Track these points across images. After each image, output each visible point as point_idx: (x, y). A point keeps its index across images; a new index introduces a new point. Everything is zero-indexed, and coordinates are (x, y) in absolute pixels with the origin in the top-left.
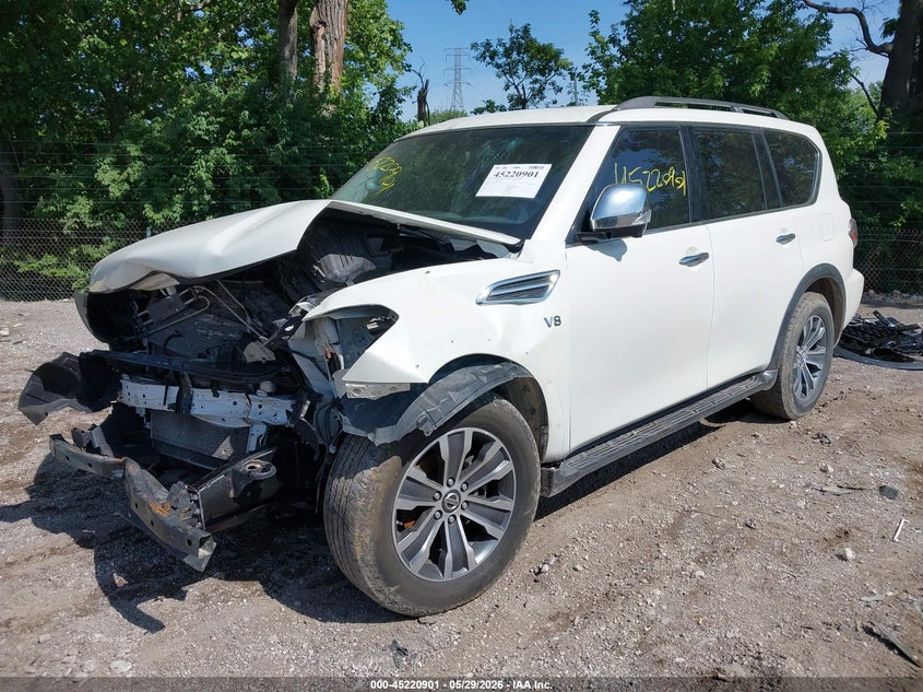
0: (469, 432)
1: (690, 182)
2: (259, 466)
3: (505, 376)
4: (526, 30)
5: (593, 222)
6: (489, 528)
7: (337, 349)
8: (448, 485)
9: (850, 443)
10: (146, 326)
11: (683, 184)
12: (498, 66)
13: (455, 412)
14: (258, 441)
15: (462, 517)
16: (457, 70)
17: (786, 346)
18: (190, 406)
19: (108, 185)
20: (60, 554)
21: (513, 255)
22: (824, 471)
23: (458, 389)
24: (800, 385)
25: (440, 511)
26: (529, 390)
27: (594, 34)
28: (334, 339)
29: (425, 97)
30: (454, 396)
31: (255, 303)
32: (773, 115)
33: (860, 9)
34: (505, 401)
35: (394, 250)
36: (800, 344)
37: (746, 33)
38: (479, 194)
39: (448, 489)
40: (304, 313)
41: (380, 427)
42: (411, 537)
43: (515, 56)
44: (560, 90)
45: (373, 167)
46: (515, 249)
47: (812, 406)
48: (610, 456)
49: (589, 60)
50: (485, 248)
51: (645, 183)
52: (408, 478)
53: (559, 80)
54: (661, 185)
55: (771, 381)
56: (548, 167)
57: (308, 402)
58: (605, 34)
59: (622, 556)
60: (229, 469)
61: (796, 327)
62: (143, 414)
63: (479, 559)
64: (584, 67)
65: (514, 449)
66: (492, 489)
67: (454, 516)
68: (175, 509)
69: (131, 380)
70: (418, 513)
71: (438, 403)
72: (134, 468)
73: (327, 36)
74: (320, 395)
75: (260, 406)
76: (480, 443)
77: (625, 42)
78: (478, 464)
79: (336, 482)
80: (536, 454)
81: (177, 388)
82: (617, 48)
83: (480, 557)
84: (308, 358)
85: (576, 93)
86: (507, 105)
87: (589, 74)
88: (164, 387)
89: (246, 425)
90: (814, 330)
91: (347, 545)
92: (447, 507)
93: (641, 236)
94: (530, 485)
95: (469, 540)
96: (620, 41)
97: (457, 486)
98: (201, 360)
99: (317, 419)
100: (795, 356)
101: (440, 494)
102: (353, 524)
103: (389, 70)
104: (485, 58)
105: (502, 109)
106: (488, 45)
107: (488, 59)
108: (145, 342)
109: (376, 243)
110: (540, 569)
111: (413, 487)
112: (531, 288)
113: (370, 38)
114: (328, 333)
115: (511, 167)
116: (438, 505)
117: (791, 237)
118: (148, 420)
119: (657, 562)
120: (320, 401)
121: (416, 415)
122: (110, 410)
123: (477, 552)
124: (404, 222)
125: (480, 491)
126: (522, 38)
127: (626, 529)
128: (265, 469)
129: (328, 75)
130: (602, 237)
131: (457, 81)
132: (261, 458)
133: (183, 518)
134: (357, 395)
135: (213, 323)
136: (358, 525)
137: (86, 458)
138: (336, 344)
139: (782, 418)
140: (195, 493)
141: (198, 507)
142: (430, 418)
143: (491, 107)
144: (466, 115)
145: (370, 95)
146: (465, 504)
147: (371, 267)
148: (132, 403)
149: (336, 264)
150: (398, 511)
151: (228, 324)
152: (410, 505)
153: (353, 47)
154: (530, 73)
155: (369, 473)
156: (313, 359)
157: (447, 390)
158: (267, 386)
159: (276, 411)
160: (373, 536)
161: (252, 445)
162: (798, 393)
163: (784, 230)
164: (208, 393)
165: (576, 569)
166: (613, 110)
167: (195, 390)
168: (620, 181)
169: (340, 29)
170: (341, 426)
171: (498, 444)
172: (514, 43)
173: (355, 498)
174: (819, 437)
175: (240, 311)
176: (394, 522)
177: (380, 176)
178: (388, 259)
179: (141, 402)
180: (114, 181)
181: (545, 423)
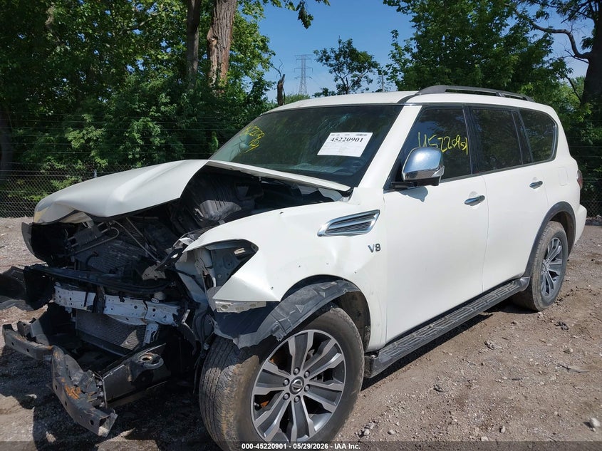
0: (311, 333)
1: (471, 146)
2: (150, 357)
3: (340, 291)
4: (350, 43)
5: (404, 175)
6: (325, 405)
7: (211, 272)
8: (295, 374)
9: (582, 330)
10: (74, 247)
11: (466, 146)
12: (331, 65)
13: (301, 321)
14: (152, 335)
15: (305, 397)
16: (303, 69)
17: (536, 259)
18: (103, 308)
19: (71, 141)
20: (6, 413)
21: (345, 198)
22: (567, 352)
23: (303, 302)
24: (545, 287)
25: (288, 394)
26: (356, 299)
27: (396, 45)
28: (208, 263)
29: (282, 86)
30: (300, 308)
31: (152, 235)
32: (524, 99)
33: (569, 30)
34: (339, 309)
35: (256, 196)
36: (545, 258)
37: (495, 45)
38: (320, 153)
39: (294, 377)
40: (185, 246)
41: (241, 334)
42: (265, 415)
43: (342, 59)
44: (371, 81)
45: (245, 133)
46: (347, 194)
47: (553, 301)
48: (414, 345)
49: (391, 62)
50: (324, 194)
51: (439, 147)
52: (264, 370)
53: (370, 75)
54: (451, 148)
55: (526, 285)
56: (369, 135)
57: (189, 311)
58: (402, 45)
59: (424, 422)
60: (128, 360)
61: (543, 245)
62: (70, 311)
63: (317, 427)
64: (387, 66)
65: (345, 345)
66: (328, 375)
67: (299, 397)
68: (84, 393)
69: (62, 287)
70: (271, 395)
71: (287, 314)
72: (59, 355)
73: (219, 46)
74: (198, 305)
75: (154, 310)
76: (319, 341)
77: (415, 50)
78: (317, 357)
79: (208, 373)
80: (362, 347)
81: (95, 294)
82: (410, 54)
83: (317, 426)
84: (190, 276)
85: (383, 83)
86: (336, 91)
87: (391, 70)
88: (85, 293)
89: (144, 324)
90: (554, 247)
91: (216, 422)
92: (293, 390)
93: (438, 185)
94: (357, 372)
95: (309, 413)
96: (412, 49)
97: (301, 374)
98: (111, 275)
99: (195, 325)
100: (542, 266)
101: (288, 380)
102: (221, 407)
103: (259, 68)
104: (322, 61)
105: (333, 94)
106: (325, 52)
107: (324, 61)
108: (73, 259)
109: (243, 190)
110: (363, 433)
111: (268, 378)
112: (358, 224)
113: (247, 47)
114: (205, 260)
115: (343, 135)
116: (287, 389)
117: (540, 183)
118: (74, 315)
119: (450, 427)
120: (198, 308)
121: (269, 325)
122: (45, 308)
123: (315, 422)
124: (264, 176)
125: (319, 377)
126: (347, 48)
127: (426, 399)
128: (155, 361)
129: (219, 70)
130: (410, 185)
131: (303, 77)
132: (153, 351)
133: (91, 399)
134: (224, 310)
135: (122, 247)
136: (224, 407)
137: (25, 344)
138: (210, 268)
139: (531, 309)
140: (100, 380)
141: (102, 390)
142: (282, 326)
143: (326, 93)
144: (309, 98)
145: (247, 84)
146: (307, 387)
147: (238, 208)
148: (62, 304)
149: (213, 207)
150: (255, 395)
151: (132, 248)
152: (264, 391)
153: (236, 53)
154: (352, 70)
155: (232, 368)
156: (193, 277)
157: (295, 303)
158: (159, 296)
159: (165, 314)
160: (236, 416)
161: (148, 339)
162: (544, 292)
163: (535, 179)
164: (116, 299)
165: (389, 433)
166: (416, 95)
167: (107, 296)
168: (422, 145)
169: (227, 41)
170: (213, 329)
171: (333, 341)
172: (342, 51)
173: (222, 387)
174: (560, 325)
175: (141, 239)
176: (253, 404)
177: (250, 139)
178: (252, 202)
179: (68, 303)
180: (75, 138)
181: (368, 322)
